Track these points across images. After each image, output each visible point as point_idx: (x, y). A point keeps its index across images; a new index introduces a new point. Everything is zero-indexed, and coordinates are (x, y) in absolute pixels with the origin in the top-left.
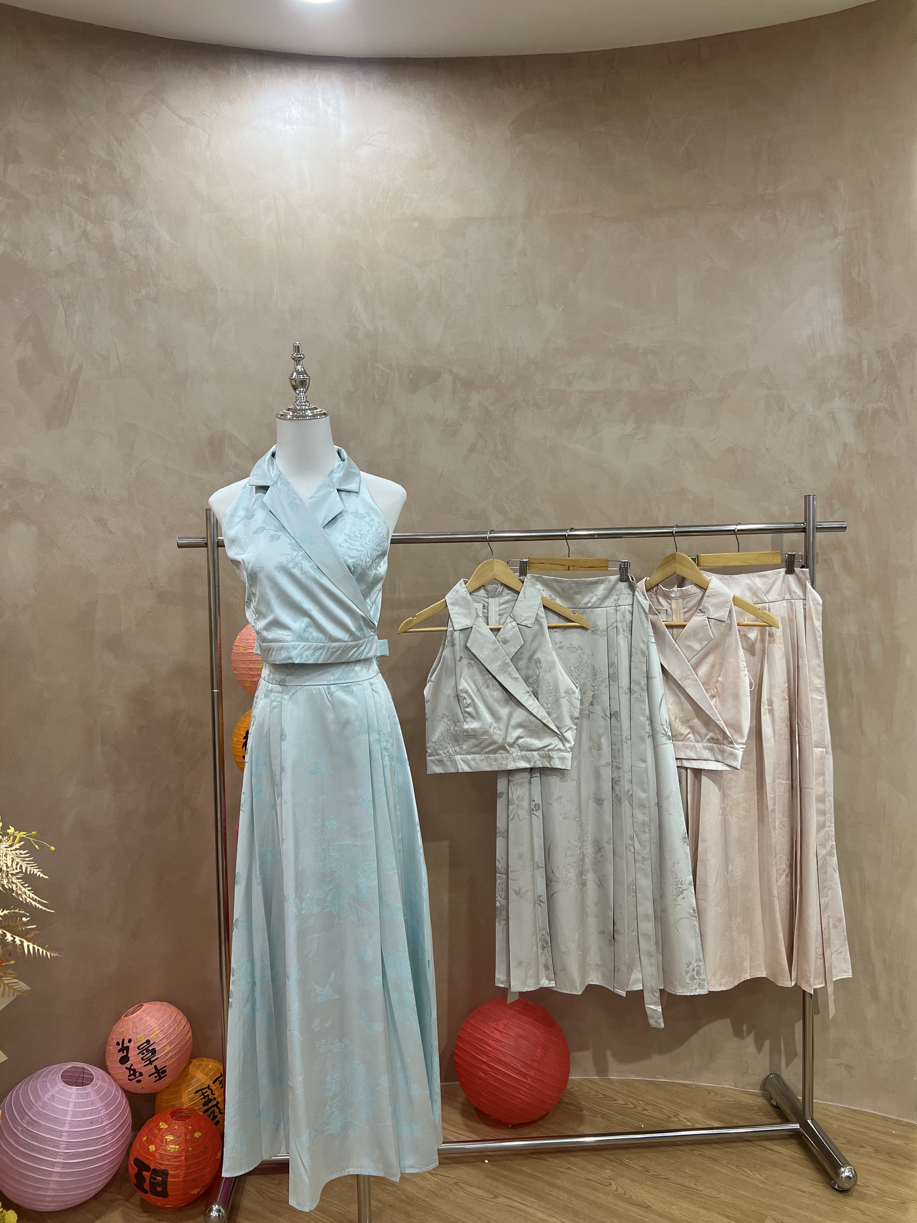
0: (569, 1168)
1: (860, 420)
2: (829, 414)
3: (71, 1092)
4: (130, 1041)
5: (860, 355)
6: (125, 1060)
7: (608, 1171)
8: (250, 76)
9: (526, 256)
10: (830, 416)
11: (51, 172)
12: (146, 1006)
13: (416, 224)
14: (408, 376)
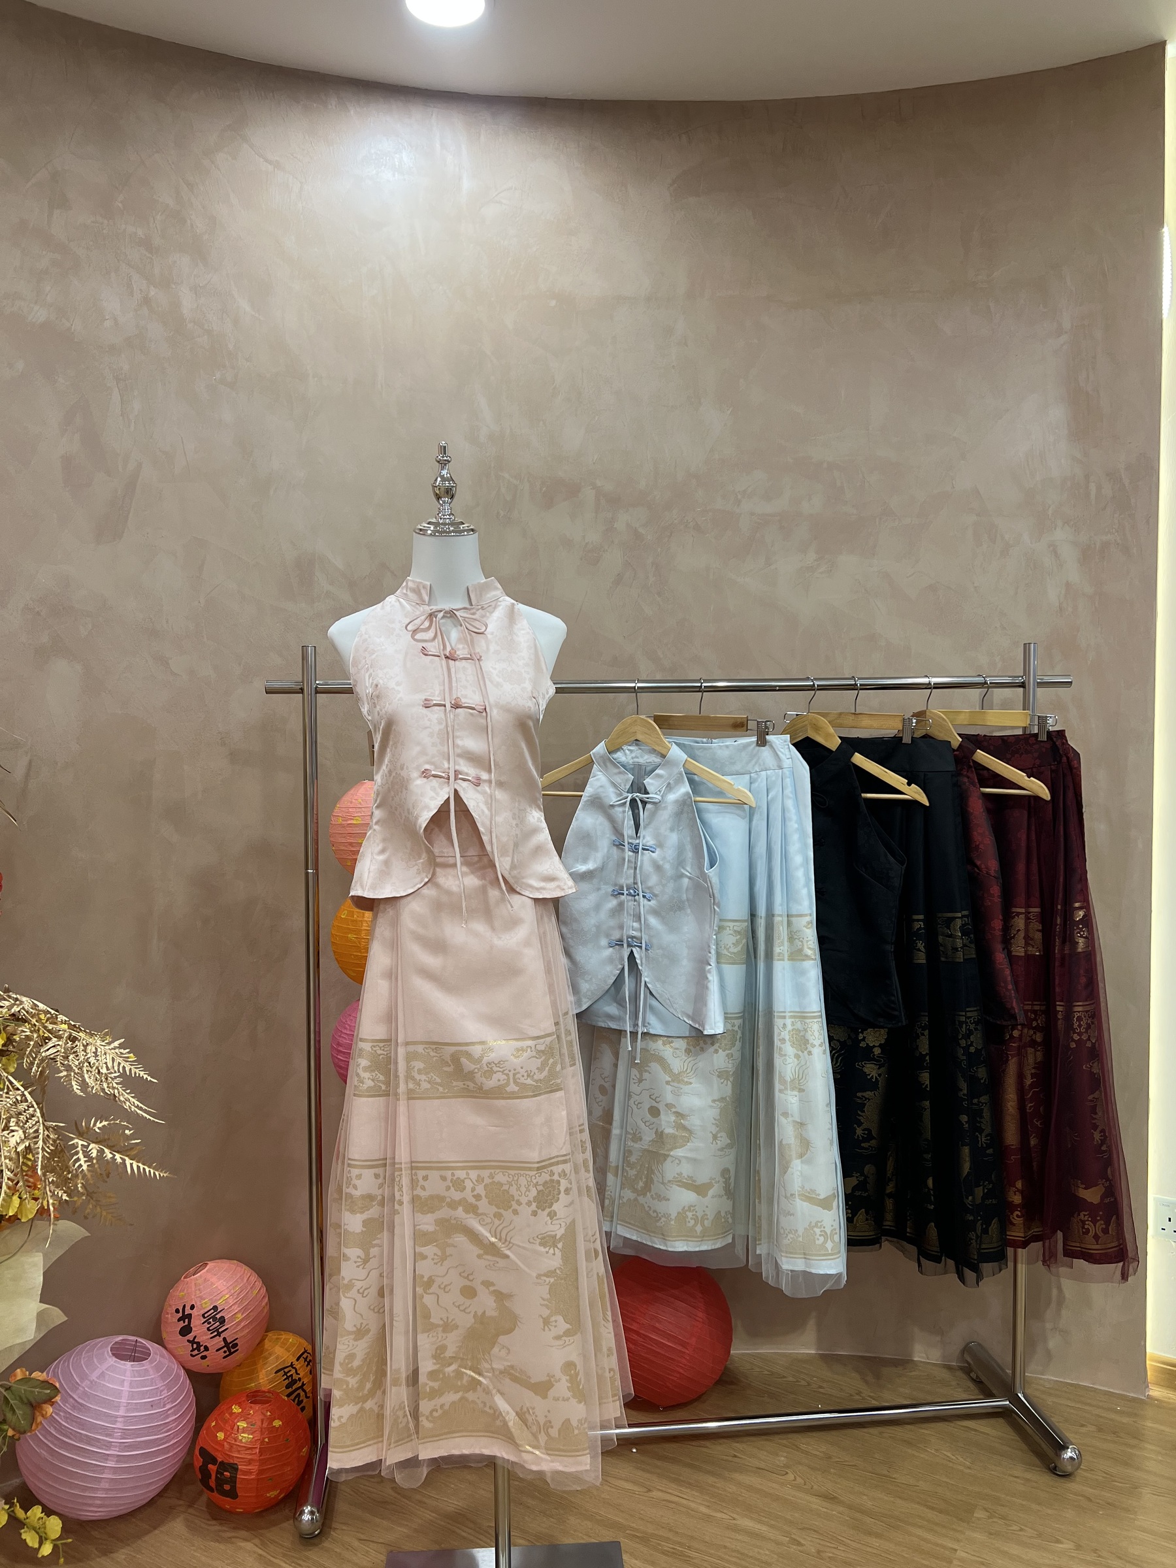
0: (735, 1456)
1: (1086, 555)
2: (1049, 547)
3: (126, 1370)
4: (192, 1307)
5: (1087, 477)
6: (185, 1331)
7: (783, 1459)
8: (352, 112)
9: (687, 346)
10: (1051, 548)
11: (106, 222)
12: (211, 1265)
13: (553, 303)
14: (541, 489)
